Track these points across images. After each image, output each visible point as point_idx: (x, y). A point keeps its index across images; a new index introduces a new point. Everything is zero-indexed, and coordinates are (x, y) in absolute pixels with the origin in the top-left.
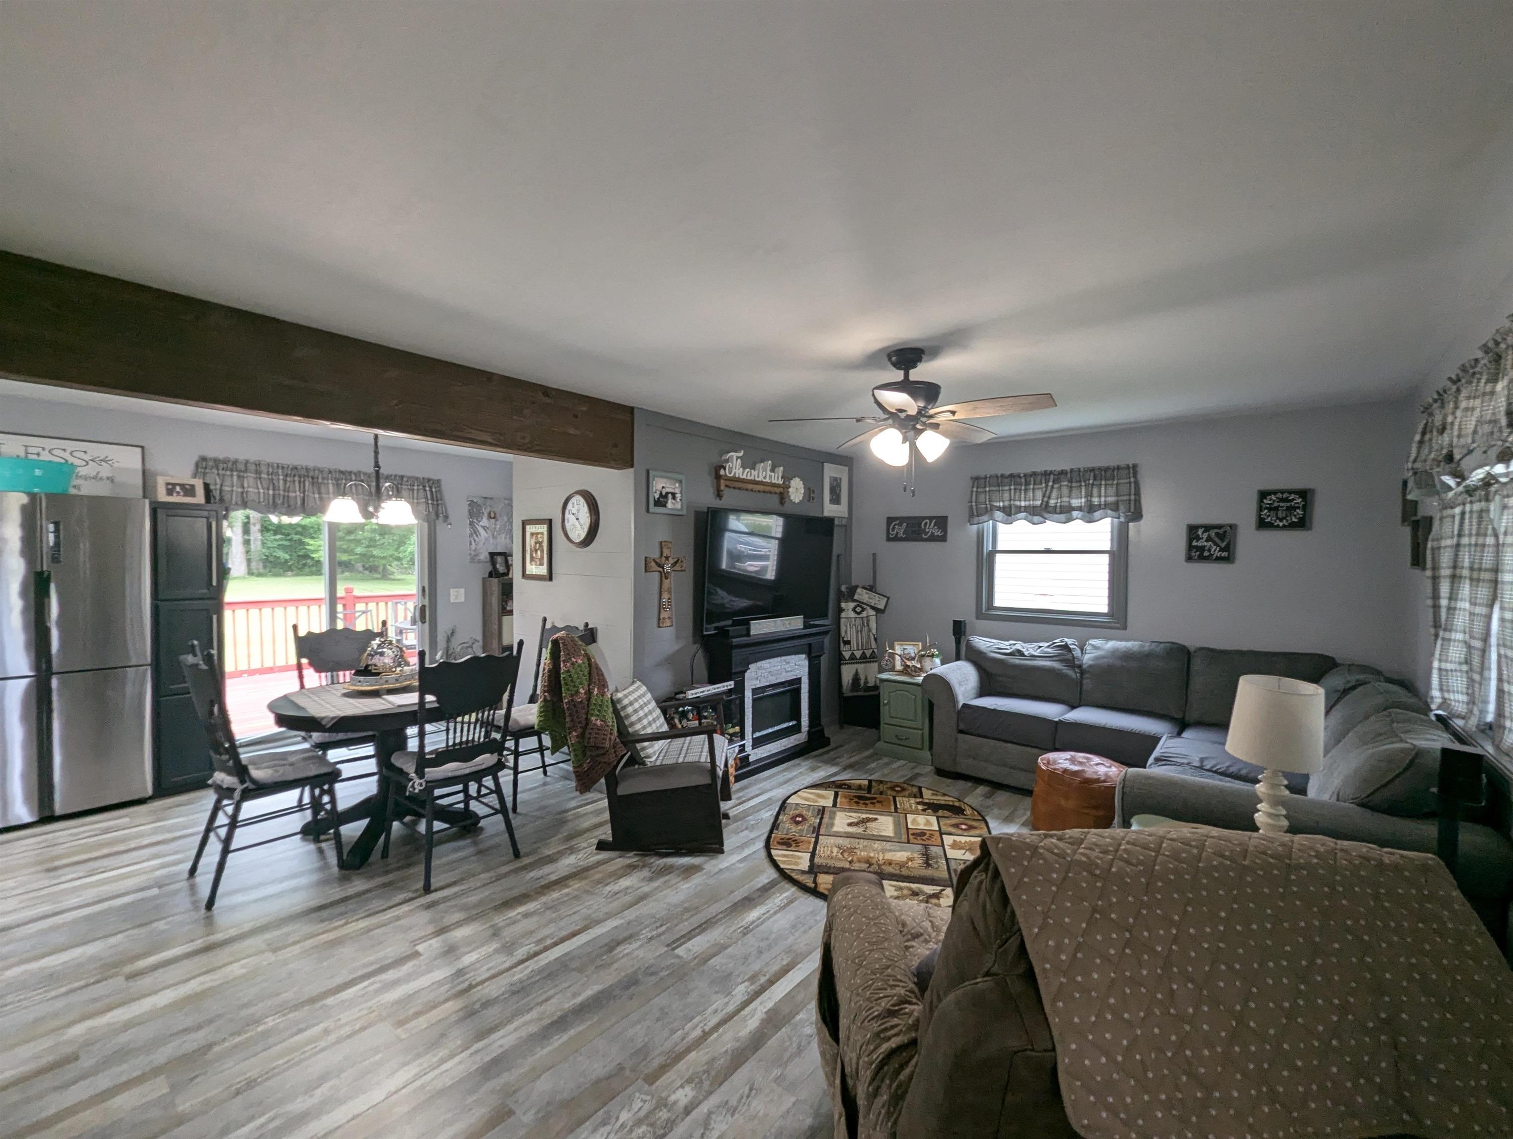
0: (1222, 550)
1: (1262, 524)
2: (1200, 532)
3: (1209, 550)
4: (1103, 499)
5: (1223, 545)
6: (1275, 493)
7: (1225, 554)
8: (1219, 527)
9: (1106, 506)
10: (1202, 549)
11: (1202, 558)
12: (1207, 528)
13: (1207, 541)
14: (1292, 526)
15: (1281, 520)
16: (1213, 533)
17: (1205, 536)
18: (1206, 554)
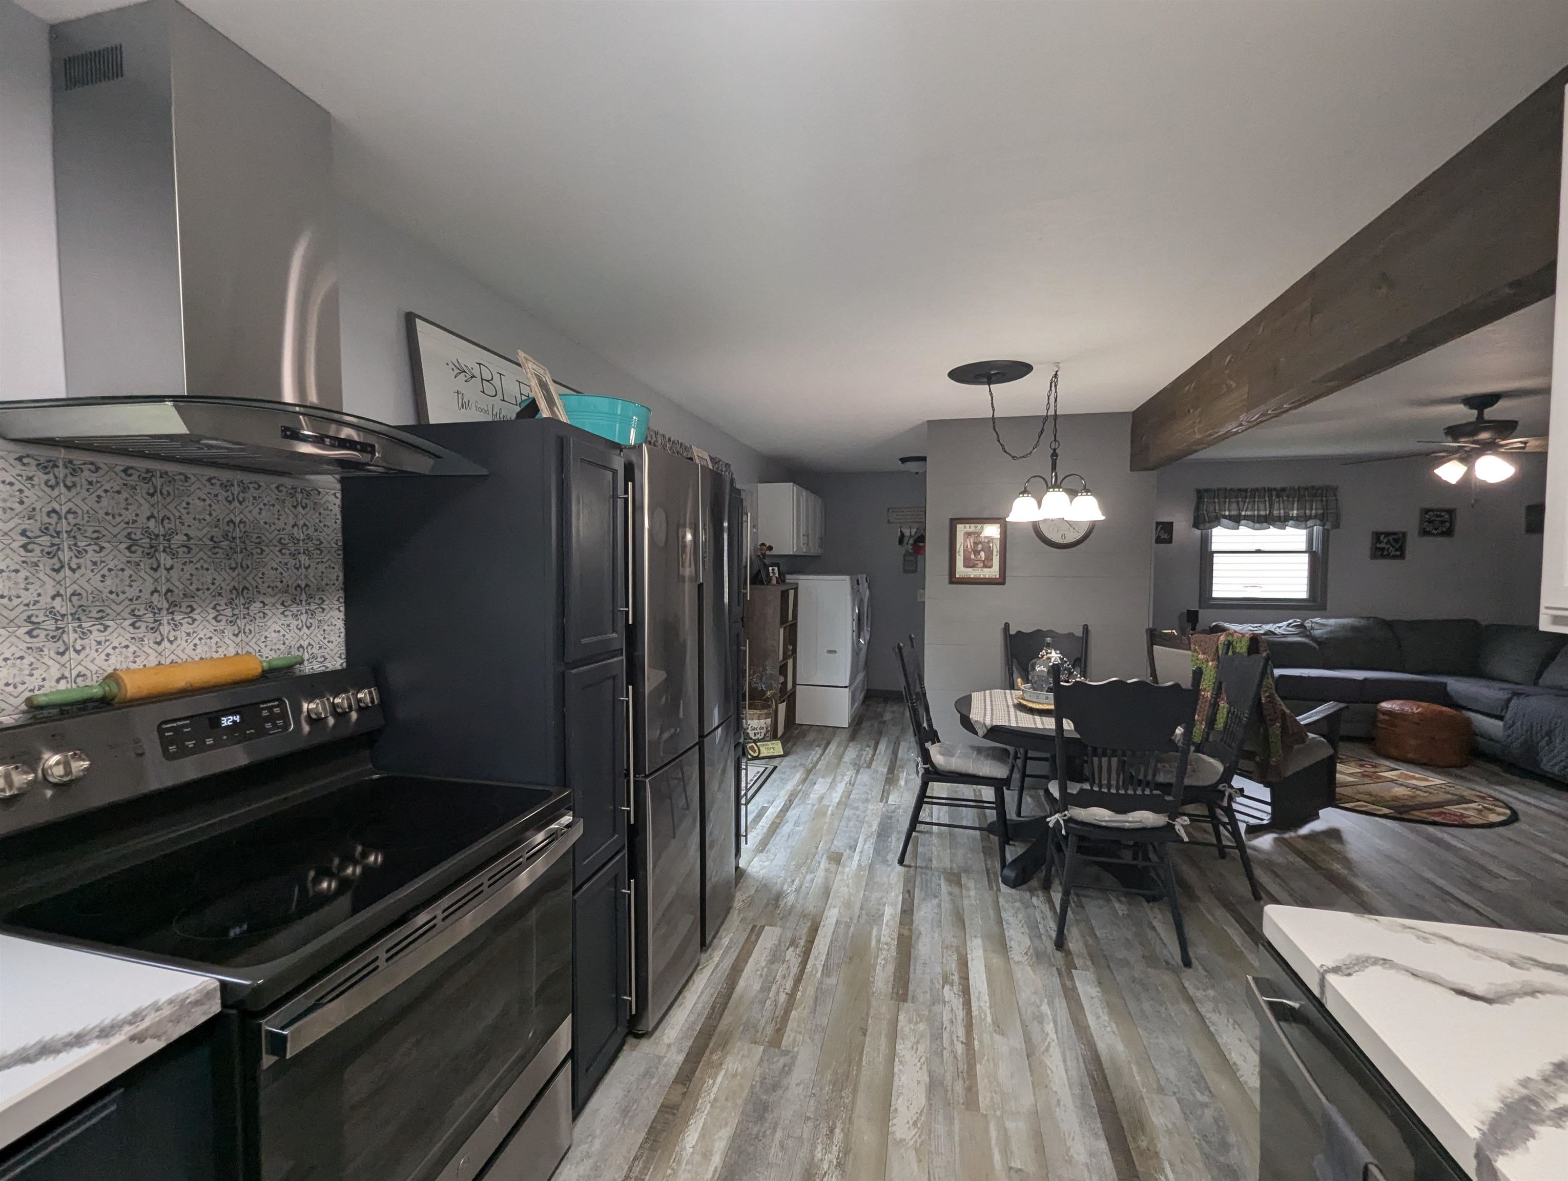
0: (1396, 550)
1: (1424, 533)
2: (1382, 537)
3: (1388, 550)
4: (1314, 512)
5: (1397, 546)
6: (1432, 510)
7: (1398, 553)
8: (1395, 534)
9: (1316, 517)
10: (1382, 549)
11: (1383, 556)
12: (1387, 534)
13: (1387, 543)
14: (1443, 534)
15: (1436, 529)
16: (1391, 538)
17: (1385, 540)
18: (1385, 553)
